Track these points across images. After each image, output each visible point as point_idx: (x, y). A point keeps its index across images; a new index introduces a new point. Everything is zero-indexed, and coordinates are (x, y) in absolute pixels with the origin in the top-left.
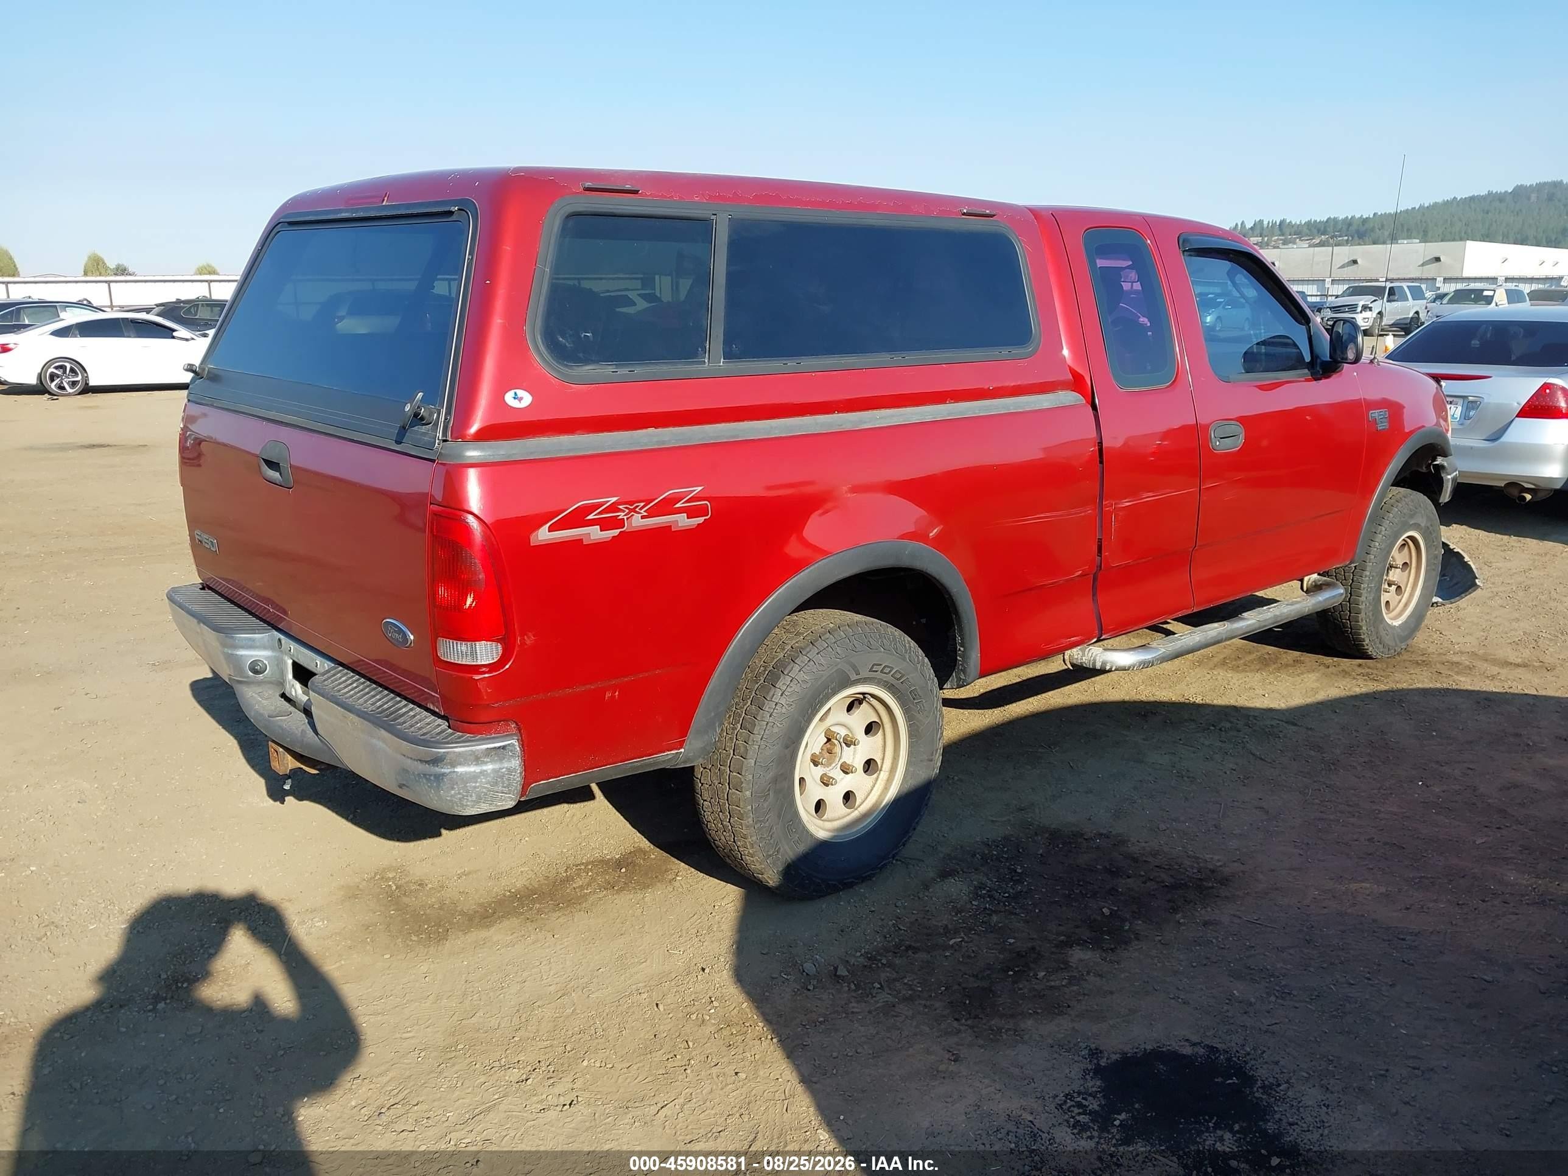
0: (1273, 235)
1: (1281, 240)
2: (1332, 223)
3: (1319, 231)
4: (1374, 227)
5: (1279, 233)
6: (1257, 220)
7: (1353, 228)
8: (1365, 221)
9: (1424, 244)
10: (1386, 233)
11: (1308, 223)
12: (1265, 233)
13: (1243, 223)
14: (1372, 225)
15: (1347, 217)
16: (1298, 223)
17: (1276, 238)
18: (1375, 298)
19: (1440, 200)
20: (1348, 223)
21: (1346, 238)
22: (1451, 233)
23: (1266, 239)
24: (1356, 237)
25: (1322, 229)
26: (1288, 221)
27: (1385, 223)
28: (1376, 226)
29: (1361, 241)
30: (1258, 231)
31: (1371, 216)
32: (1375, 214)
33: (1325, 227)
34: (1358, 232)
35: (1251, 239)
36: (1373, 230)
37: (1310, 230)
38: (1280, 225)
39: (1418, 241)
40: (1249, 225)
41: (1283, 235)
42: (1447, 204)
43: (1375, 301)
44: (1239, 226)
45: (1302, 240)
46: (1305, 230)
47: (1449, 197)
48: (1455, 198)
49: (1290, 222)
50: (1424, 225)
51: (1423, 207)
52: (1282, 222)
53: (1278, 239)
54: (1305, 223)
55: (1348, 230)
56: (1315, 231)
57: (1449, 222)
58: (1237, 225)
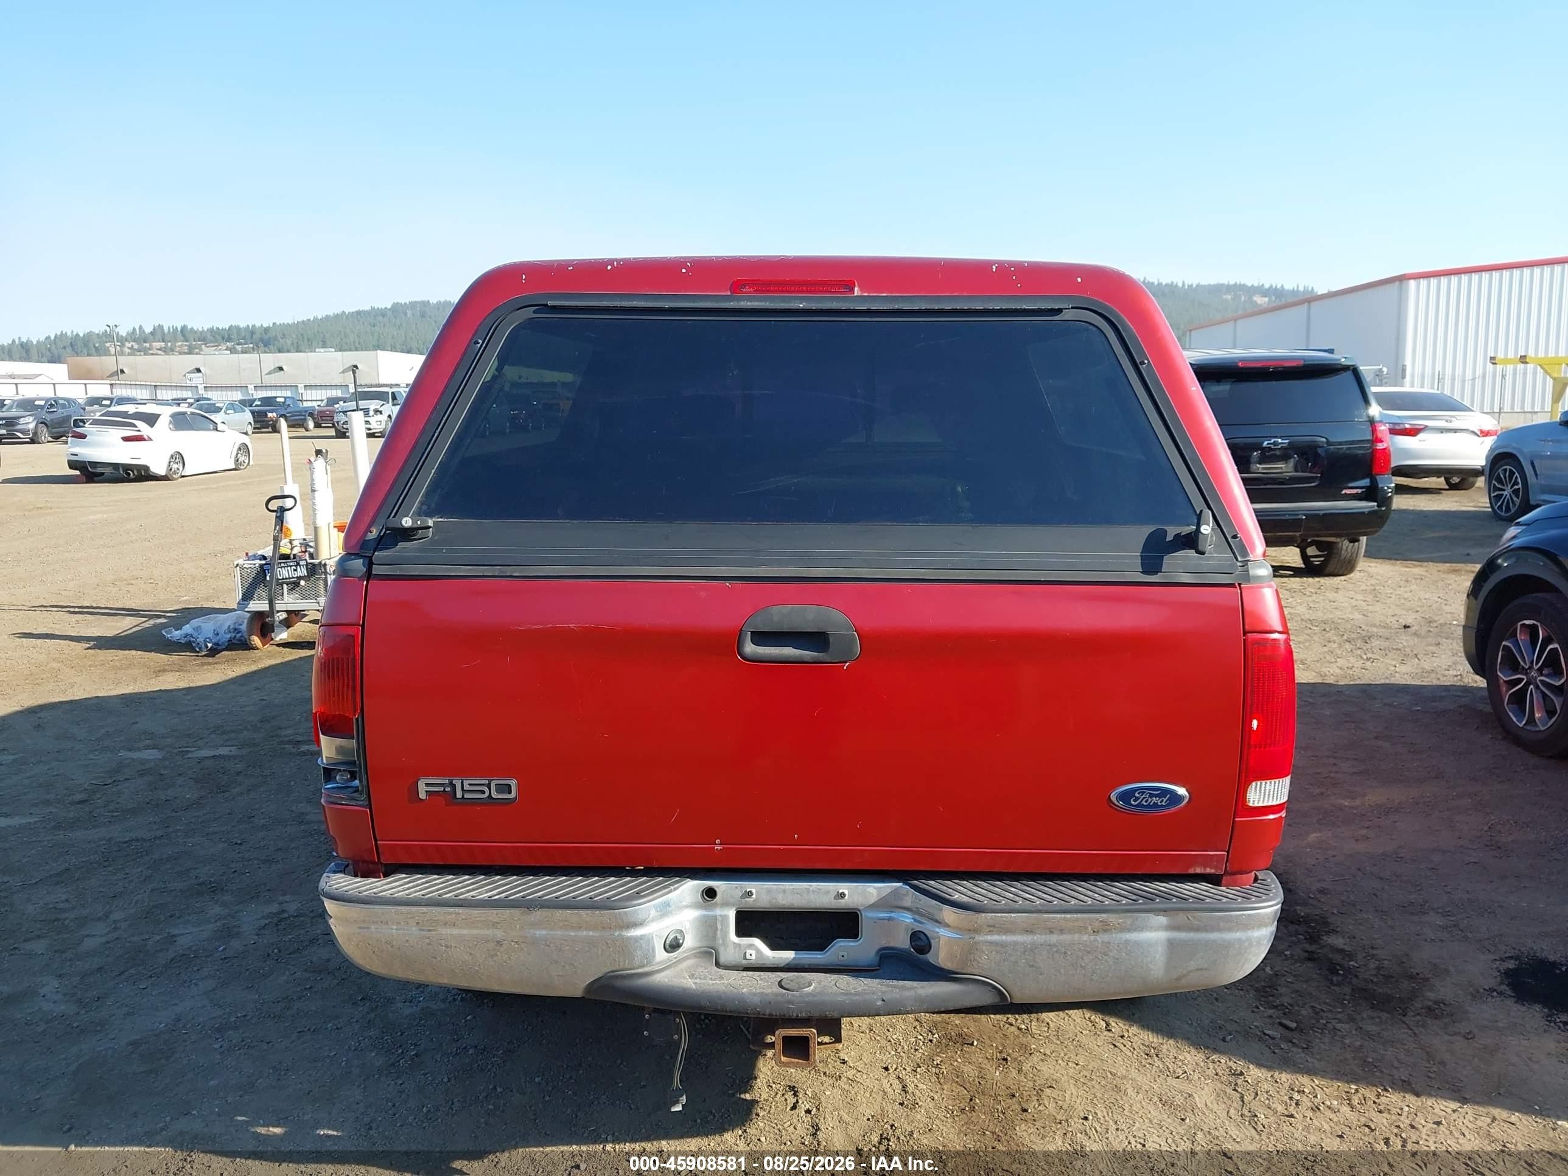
0: (176, 340)
1: (186, 345)
2: (235, 331)
3: (223, 338)
4: (276, 336)
5: (182, 338)
6: (157, 325)
7: (257, 336)
8: (267, 330)
9: (340, 353)
10: (289, 342)
11: (211, 330)
12: (167, 338)
13: (141, 327)
14: (274, 335)
15: (248, 326)
16: (201, 330)
17: (180, 343)
18: (382, 402)
19: (331, 313)
20: (252, 332)
21: (251, 345)
22: (346, 344)
23: (169, 344)
24: (261, 344)
25: (226, 336)
26: (189, 327)
27: (285, 332)
28: (278, 335)
29: (266, 349)
30: (159, 336)
31: (271, 325)
32: (274, 324)
33: (229, 335)
34: (262, 340)
35: (154, 344)
36: (275, 338)
37: (214, 337)
38: (182, 331)
39: (333, 350)
40: (148, 330)
41: (187, 341)
42: (337, 317)
43: (383, 404)
44: (138, 330)
45: (208, 347)
46: (209, 336)
47: (338, 311)
48: (343, 311)
49: (192, 328)
50: (322, 335)
51: (317, 319)
52: (184, 328)
53: (182, 345)
54: (208, 329)
55: (252, 337)
56: (219, 338)
57: (343, 333)
58: (134, 329)
